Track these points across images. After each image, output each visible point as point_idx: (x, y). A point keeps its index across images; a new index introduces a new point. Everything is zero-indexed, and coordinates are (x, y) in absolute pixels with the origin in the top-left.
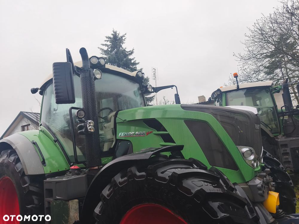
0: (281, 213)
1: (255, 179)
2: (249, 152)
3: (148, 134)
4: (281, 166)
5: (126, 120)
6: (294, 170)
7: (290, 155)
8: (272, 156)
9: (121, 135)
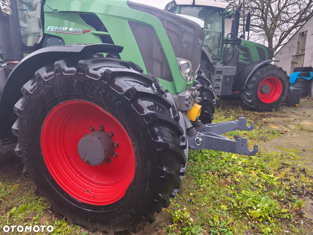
0: (199, 122)
1: (186, 92)
2: (186, 65)
3: (85, 32)
4: (211, 86)
5: (57, 10)
6: (221, 95)
7: (222, 82)
8: (205, 76)
9: (50, 29)
